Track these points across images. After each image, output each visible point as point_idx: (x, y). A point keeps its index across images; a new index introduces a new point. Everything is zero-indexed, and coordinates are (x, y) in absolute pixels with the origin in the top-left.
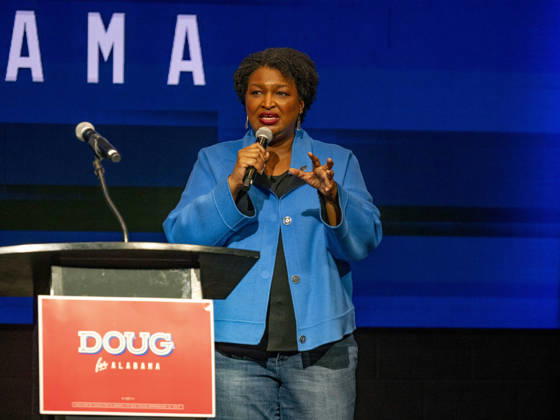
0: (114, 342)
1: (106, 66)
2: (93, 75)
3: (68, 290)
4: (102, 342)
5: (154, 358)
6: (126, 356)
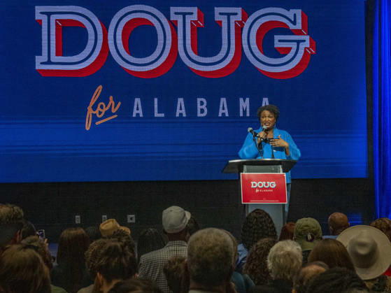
0: (261, 185)
1: (245, 112)
2: (241, 115)
3: (248, 171)
4: (257, 185)
5: (271, 189)
6: (264, 188)
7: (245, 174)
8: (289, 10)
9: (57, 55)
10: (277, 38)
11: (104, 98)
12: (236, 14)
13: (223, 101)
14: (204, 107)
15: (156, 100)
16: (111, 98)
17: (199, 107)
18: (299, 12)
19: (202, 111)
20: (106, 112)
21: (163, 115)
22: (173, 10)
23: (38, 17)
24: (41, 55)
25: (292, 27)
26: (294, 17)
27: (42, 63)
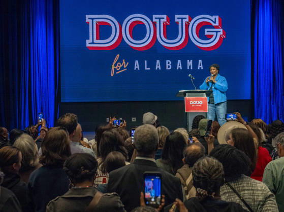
1: (190, 67)
2: (188, 68)
3: (188, 96)
4: (193, 103)
5: (200, 105)
6: (196, 104)
7: (187, 97)
8: (212, 16)
9: (97, 39)
10: (206, 30)
11: (120, 61)
12: (186, 18)
13: (179, 62)
14: (170, 65)
15: (146, 61)
16: (124, 60)
17: (167, 65)
18: (217, 17)
19: (169, 67)
20: (121, 68)
21: (149, 69)
22: (154, 16)
23: (87, 20)
24: (89, 39)
25: (214, 24)
26: (215, 19)
27: (89, 43)
